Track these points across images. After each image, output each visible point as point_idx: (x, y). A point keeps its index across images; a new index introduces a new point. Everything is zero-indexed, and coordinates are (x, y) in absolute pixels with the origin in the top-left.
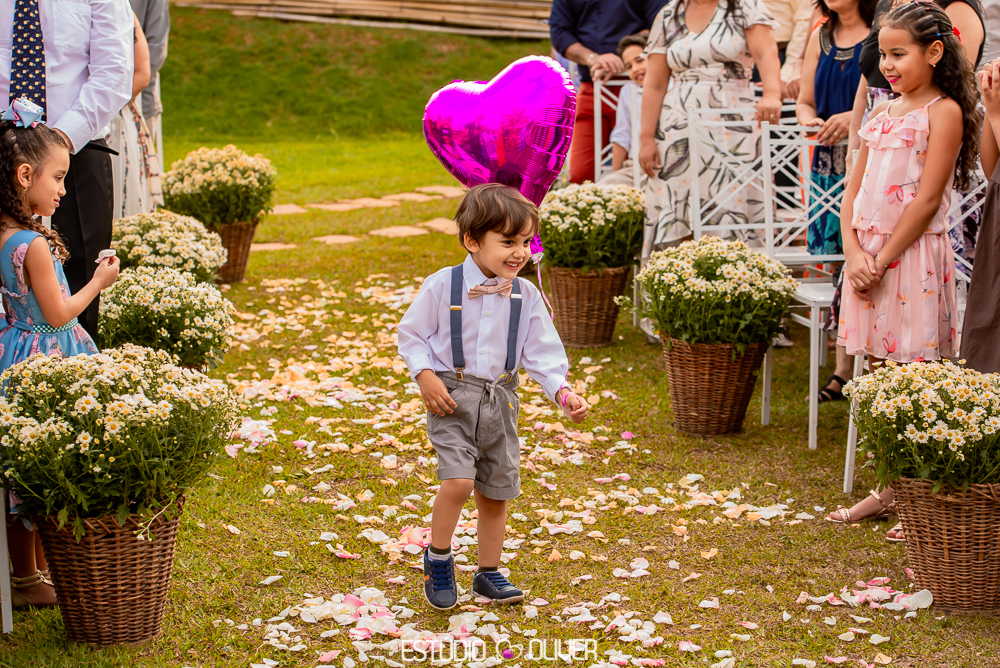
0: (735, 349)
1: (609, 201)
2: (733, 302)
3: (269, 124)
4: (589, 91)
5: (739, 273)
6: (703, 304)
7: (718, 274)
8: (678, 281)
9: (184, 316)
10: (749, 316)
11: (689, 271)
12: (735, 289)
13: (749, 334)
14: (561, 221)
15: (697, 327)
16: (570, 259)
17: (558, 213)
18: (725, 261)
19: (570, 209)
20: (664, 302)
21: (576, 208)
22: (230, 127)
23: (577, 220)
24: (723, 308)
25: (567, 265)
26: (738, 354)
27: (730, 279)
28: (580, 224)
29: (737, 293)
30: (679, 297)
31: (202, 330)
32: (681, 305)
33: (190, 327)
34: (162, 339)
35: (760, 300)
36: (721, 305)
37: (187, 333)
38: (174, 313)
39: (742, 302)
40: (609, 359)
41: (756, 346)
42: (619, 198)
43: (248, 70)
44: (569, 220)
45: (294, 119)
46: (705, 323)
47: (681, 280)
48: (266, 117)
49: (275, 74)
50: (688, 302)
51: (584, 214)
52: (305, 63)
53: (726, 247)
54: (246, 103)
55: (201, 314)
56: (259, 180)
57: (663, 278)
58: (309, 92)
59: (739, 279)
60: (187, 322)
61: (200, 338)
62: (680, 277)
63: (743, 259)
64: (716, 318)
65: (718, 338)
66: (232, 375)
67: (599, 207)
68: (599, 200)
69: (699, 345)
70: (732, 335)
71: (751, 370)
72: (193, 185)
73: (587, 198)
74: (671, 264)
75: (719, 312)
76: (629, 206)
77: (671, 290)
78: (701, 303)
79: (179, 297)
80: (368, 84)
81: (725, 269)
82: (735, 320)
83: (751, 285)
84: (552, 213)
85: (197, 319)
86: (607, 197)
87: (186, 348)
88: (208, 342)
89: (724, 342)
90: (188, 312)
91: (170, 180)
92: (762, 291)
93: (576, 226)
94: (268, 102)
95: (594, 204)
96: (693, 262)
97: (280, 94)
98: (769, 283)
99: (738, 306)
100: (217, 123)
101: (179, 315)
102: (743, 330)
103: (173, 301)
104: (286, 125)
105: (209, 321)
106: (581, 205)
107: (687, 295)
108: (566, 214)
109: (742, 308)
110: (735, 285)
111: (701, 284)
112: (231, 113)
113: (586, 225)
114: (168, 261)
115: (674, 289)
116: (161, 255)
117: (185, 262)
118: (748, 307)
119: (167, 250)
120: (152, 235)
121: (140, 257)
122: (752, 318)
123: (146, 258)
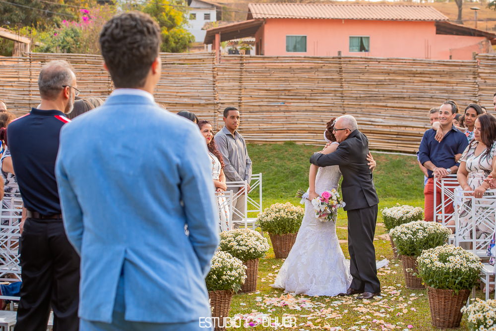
0: (454, 292)
1: (427, 228)
2: (453, 272)
4: (431, 182)
5: (456, 260)
6: (440, 272)
7: (447, 260)
8: (430, 263)
9: (223, 270)
10: (460, 278)
11: (436, 259)
13: (461, 286)
14: (405, 236)
15: (437, 282)
16: (408, 252)
17: (404, 233)
18: (452, 255)
19: (409, 231)
20: (426, 271)
21: (412, 231)
23: (411, 236)
25: (408, 255)
26: (455, 294)
27: (452, 262)
28: (413, 238)
29: (455, 268)
30: (431, 270)
31: (231, 276)
32: (432, 273)
33: (226, 275)
34: (214, 279)
35: (465, 272)
36: (448, 273)
37: (224, 277)
38: (219, 269)
39: (457, 272)
40: (422, 295)
41: (464, 291)
42: (431, 227)
44: (408, 236)
46: (441, 281)
47: (432, 262)
50: (434, 272)
51: (414, 233)
53: (453, 249)
55: (231, 270)
56: (298, 217)
57: (424, 261)
59: (456, 262)
60: (225, 273)
61: (230, 280)
62: (431, 261)
63: (459, 254)
64: (446, 278)
65: (448, 287)
66: (266, 295)
67: (421, 231)
68: (421, 228)
69: (439, 289)
70: (453, 286)
71: (463, 301)
72: (271, 218)
73: (416, 227)
74: (429, 255)
75: (447, 276)
76: (435, 231)
78: (439, 272)
79: (222, 263)
80: (380, 177)
81: (451, 258)
82: (454, 280)
83: (461, 265)
84: (402, 233)
85: (229, 272)
86: (425, 226)
87: (224, 283)
88: (233, 281)
89: (450, 289)
90: (225, 269)
91: (263, 216)
92: (465, 268)
93: (411, 239)
95: (420, 229)
96: (438, 255)
98: (470, 265)
99: (456, 274)
101: (221, 270)
102: (458, 284)
103: (219, 264)
105: (234, 273)
106: (414, 230)
107: (434, 269)
108: (407, 233)
109: (457, 275)
110: (454, 265)
111: (439, 264)
113: (416, 238)
114: (244, 248)
115: (429, 266)
116: (241, 246)
117: (251, 249)
118: (460, 274)
119: (244, 244)
120: (239, 238)
121: (232, 246)
122: (462, 279)
123: (235, 247)
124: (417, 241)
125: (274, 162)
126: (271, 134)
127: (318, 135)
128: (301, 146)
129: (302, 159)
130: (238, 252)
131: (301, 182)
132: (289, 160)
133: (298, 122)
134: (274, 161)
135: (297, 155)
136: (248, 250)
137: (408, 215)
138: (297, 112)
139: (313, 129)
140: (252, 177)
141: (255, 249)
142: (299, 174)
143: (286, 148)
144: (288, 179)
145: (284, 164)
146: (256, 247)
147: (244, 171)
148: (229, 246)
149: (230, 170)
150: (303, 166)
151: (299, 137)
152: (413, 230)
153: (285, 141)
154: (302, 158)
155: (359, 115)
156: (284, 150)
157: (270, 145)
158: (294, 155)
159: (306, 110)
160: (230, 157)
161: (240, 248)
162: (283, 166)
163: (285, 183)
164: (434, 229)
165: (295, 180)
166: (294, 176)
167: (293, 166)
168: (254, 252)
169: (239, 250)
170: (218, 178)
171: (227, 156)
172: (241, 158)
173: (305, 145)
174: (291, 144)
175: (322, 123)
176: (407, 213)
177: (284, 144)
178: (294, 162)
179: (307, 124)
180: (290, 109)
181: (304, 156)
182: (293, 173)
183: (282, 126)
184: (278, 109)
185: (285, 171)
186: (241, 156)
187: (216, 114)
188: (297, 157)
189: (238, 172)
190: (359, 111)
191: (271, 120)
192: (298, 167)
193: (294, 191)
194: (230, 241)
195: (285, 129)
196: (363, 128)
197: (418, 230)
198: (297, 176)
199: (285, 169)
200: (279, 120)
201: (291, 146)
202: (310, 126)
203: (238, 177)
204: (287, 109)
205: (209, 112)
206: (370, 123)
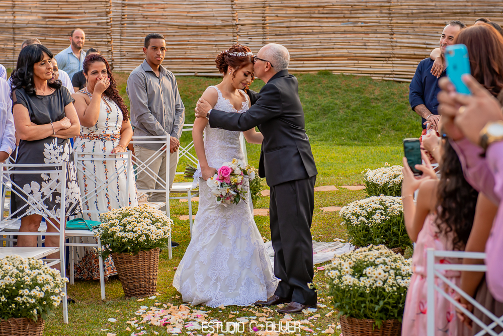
0: (375, 323)
2: (372, 293)
3: (380, 135)
5: (377, 274)
6: (352, 293)
7: (364, 273)
8: (338, 277)
10: (381, 303)
11: (346, 270)
12: (373, 284)
13: (384, 315)
15: (349, 307)
19: (363, 212)
22: (358, 137)
24: (363, 297)
26: (376, 327)
27: (371, 277)
29: (374, 287)
30: (338, 287)
32: (340, 292)
35: (389, 293)
39: (377, 293)
41: (391, 322)
43: (373, 107)
45: (393, 133)
46: (354, 305)
47: (340, 276)
48: (379, 132)
49: (387, 109)
50: (344, 291)
52: (404, 104)
54: (369, 125)
58: (403, 119)
59: (377, 277)
62: (341, 273)
63: (385, 263)
64: (361, 302)
65: (365, 316)
69: (352, 319)
70: (372, 314)
74: (340, 264)
75: (361, 299)
77: (334, 282)
78: (350, 292)
81: (368, 270)
82: (373, 305)
83: (385, 281)
84: (353, 214)
89: (368, 318)
92: (392, 286)
94: (381, 124)
95: (379, 209)
96: (353, 264)
97: (387, 120)
98: (399, 281)
99: (376, 296)
100: (352, 135)
104: (388, 136)
107: (342, 287)
108: (360, 215)
109: (378, 297)
110: (373, 281)
111: (351, 280)
112: (360, 129)
114: (130, 235)
115: (336, 281)
116: (128, 232)
117: (140, 236)
118: (383, 297)
119: (131, 229)
120: (125, 220)
121: (114, 233)
122: (385, 303)
123: (118, 234)
124: (372, 227)
125: (304, 97)
126: (302, 62)
127: (360, 62)
128: (338, 77)
129: (338, 93)
130: (123, 240)
131: (334, 121)
132: (322, 94)
133: (335, 46)
134: (303, 95)
135: (332, 87)
136: (137, 239)
137: (395, 180)
138: (334, 33)
139: (354, 55)
140: (184, 128)
141: (147, 236)
142: (332, 111)
143: (319, 79)
144: (318, 117)
145: (315, 99)
146: (150, 234)
147: (171, 120)
148: (109, 232)
149: (149, 120)
150: (337, 102)
151: (336, 65)
152: (368, 210)
153: (319, 71)
154: (338, 91)
155: (411, 37)
156: (317, 82)
157: (301, 75)
158: (328, 88)
159: (345, 31)
160: (149, 103)
161: (125, 235)
162: (313, 101)
163: (313, 124)
164: (399, 209)
165: (326, 120)
166: (325, 114)
167: (324, 101)
168: (145, 241)
169: (123, 238)
170: (117, 132)
171: (145, 101)
172: (167, 103)
173: (343, 75)
174: (326, 73)
175: (365, 47)
176: (395, 177)
177: (318, 74)
178: (327, 97)
179: (346, 48)
180: (325, 30)
181: (340, 89)
182: (325, 110)
183: (315, 52)
184: (311, 31)
185: (314, 108)
186: (167, 100)
187: (235, 38)
188: (331, 90)
189: (161, 123)
190: (411, 31)
191: (301, 45)
192: (331, 103)
193: (323, 133)
194: (113, 225)
195: (319, 55)
196: (416, 53)
197: (376, 209)
198: (330, 114)
199: (315, 106)
200: (311, 44)
201: (326, 76)
202: (350, 51)
203: (160, 130)
204: (321, 30)
205: (227, 35)
206: (425, 46)
